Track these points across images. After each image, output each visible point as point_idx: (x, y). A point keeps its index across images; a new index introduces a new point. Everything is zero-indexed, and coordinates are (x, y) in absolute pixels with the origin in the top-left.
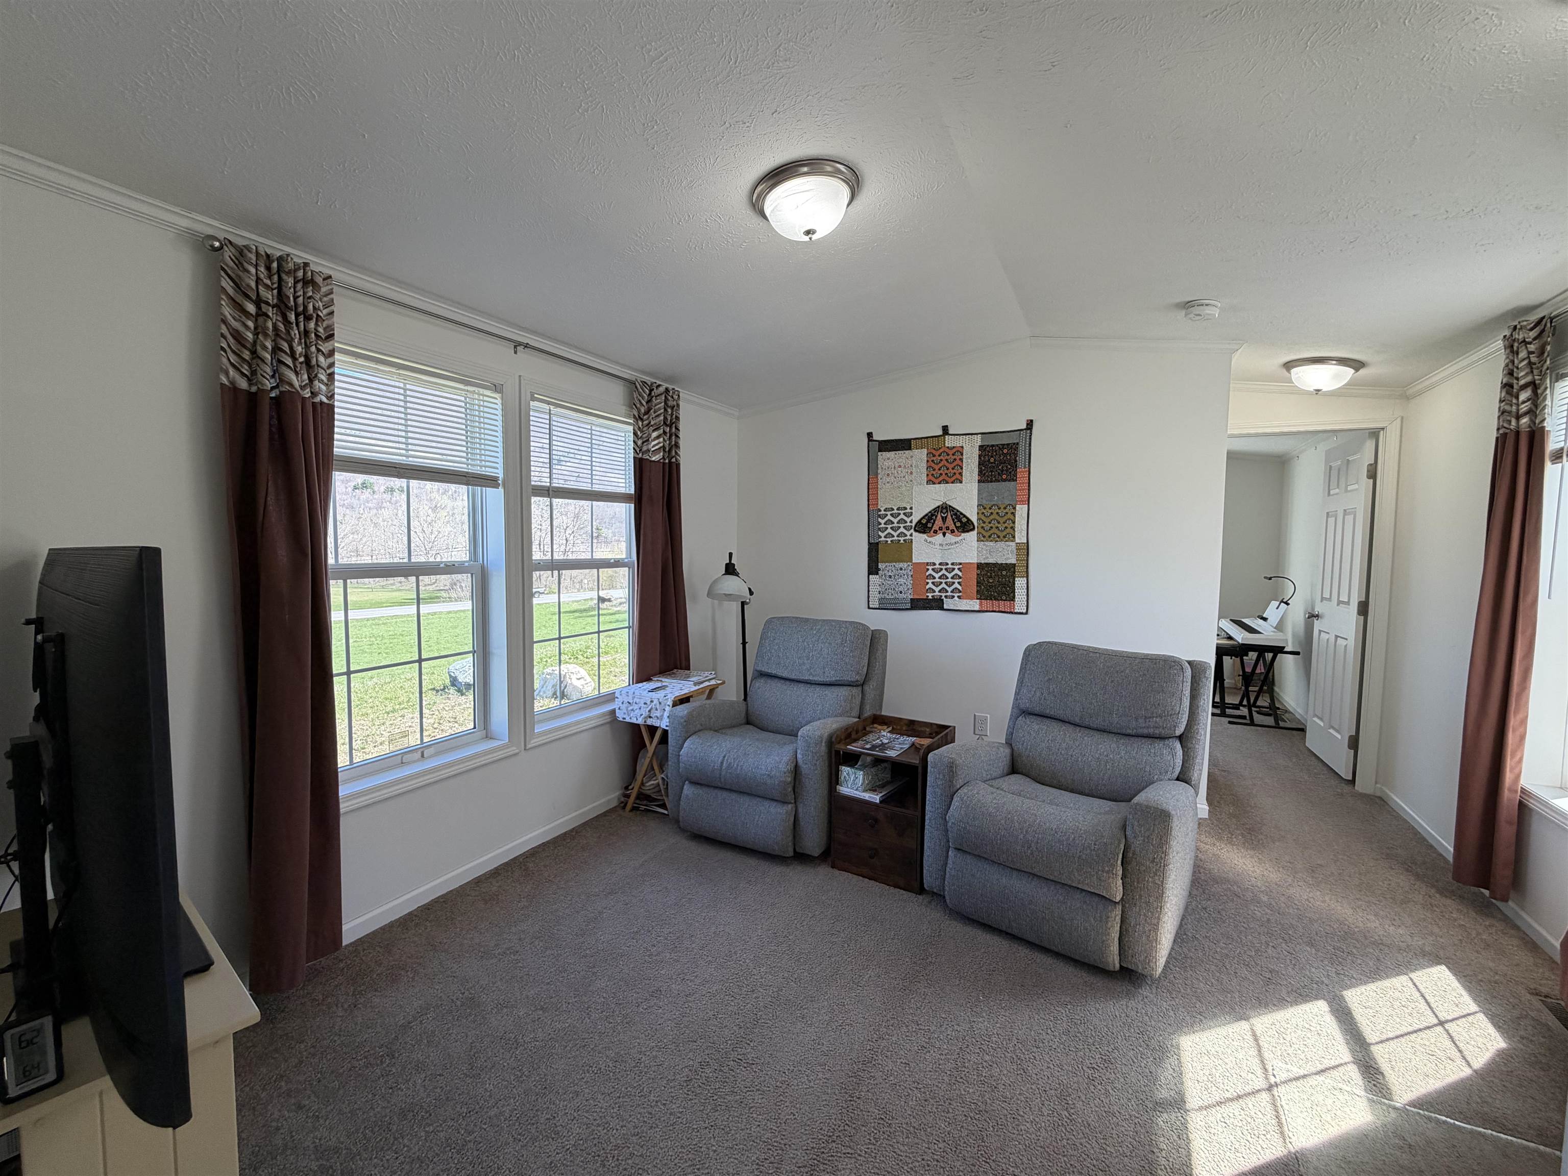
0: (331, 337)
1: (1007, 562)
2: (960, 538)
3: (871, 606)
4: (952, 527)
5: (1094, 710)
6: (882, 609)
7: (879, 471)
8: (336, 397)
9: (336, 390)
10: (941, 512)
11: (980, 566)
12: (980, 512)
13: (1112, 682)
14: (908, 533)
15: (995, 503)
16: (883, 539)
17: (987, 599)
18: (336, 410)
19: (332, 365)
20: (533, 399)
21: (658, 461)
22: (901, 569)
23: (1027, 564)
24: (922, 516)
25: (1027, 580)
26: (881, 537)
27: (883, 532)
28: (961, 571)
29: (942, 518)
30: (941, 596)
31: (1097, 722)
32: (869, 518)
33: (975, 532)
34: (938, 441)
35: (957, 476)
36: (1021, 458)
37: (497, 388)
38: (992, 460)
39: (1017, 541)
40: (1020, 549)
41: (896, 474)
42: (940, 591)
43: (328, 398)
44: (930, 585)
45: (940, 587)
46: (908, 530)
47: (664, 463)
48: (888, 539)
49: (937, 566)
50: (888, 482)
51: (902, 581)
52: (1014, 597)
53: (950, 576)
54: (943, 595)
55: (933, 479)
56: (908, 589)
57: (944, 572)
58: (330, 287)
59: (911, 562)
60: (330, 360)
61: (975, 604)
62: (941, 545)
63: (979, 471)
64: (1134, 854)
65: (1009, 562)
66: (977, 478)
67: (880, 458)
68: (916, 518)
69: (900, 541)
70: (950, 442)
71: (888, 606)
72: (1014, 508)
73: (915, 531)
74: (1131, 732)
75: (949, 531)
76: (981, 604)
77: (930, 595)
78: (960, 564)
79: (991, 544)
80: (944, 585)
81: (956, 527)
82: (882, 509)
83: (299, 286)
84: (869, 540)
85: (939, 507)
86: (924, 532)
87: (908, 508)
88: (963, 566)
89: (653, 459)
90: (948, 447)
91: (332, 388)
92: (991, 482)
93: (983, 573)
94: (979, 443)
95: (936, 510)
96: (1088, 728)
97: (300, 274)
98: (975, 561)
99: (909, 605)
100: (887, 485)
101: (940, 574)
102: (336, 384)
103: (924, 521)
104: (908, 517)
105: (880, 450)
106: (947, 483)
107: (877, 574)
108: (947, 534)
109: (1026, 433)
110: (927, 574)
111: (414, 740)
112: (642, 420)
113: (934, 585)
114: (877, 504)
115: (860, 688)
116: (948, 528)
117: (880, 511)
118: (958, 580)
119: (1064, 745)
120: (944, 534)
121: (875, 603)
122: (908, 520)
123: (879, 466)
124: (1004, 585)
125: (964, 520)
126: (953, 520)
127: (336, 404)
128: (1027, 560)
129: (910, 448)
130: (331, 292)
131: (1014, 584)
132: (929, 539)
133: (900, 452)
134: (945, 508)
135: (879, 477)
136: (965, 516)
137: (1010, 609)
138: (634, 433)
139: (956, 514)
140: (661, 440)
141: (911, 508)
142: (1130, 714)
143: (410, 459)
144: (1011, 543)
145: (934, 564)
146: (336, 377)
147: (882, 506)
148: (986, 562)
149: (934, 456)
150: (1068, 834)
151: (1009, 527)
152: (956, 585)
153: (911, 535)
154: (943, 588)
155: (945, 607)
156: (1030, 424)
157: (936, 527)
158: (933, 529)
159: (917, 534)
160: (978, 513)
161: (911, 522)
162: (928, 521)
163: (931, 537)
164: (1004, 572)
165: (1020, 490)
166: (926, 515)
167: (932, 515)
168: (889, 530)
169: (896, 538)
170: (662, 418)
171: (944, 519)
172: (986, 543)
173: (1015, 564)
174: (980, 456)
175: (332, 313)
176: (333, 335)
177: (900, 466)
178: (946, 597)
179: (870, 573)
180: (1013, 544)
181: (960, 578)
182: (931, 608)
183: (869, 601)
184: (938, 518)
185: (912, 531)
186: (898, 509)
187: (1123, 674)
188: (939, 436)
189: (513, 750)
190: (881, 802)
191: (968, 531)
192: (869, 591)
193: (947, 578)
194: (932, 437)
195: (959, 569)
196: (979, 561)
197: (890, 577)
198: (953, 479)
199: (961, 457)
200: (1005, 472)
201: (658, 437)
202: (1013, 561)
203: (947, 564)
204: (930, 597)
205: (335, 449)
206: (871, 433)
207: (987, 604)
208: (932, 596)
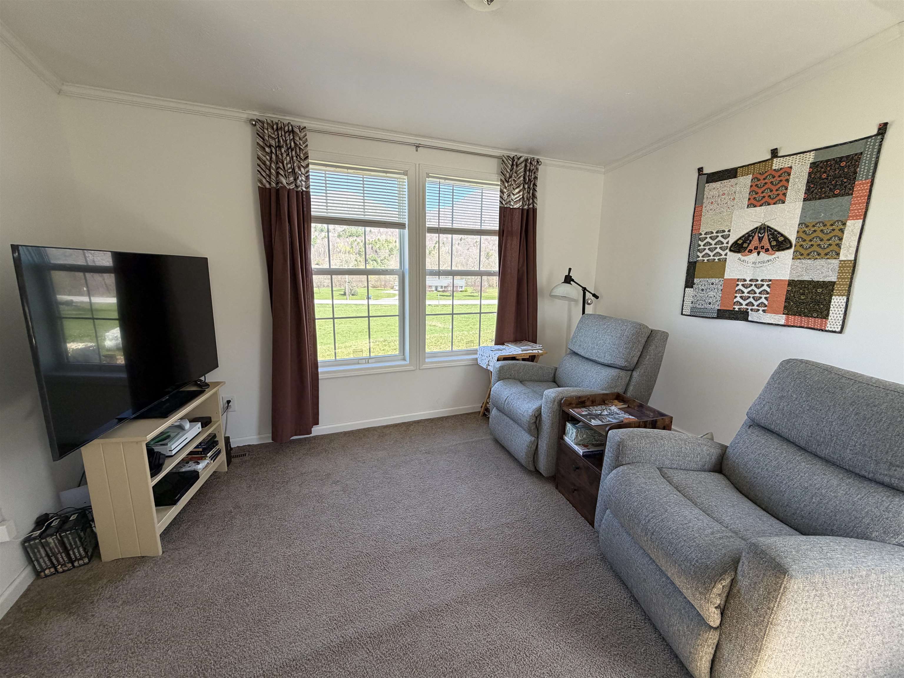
0: (307, 158)
1: (826, 280)
2: (773, 256)
3: (684, 313)
4: (767, 246)
5: (824, 438)
6: (692, 316)
7: (705, 200)
8: (311, 187)
9: (311, 184)
10: (759, 232)
11: (791, 283)
12: (801, 231)
13: (857, 414)
14: (723, 253)
15: (820, 220)
16: (701, 258)
17: (795, 315)
18: (311, 193)
19: (308, 172)
20: (429, 177)
21: (518, 208)
22: (713, 284)
23: (851, 282)
24: (738, 237)
25: (848, 299)
26: (699, 257)
27: (701, 252)
28: (769, 287)
29: (759, 238)
30: (747, 309)
31: (824, 452)
32: (691, 241)
33: (792, 251)
34: (765, 165)
35: (781, 197)
36: (863, 169)
37: (405, 173)
38: (824, 176)
39: (842, 257)
40: (843, 267)
41: (719, 202)
42: (747, 305)
43: (306, 188)
44: (738, 299)
45: (748, 301)
46: (724, 250)
47: (523, 209)
48: (705, 259)
49: (748, 282)
50: (711, 210)
51: (711, 294)
52: (828, 315)
53: (758, 291)
54: (750, 308)
55: (755, 202)
56: (717, 301)
57: (753, 287)
58: (305, 133)
59: (723, 278)
60: (307, 169)
61: (781, 319)
62: (753, 263)
63: (806, 190)
64: (738, 592)
65: (827, 279)
66: (802, 196)
67: (706, 189)
68: (732, 240)
69: (715, 259)
70: (777, 164)
71: (698, 314)
72: (844, 224)
73: (731, 250)
74: (866, 474)
75: (764, 250)
76: (787, 320)
77: (737, 308)
78: (770, 280)
79: (809, 261)
80: (751, 300)
81: (771, 246)
82: (703, 233)
83: (287, 135)
84: (689, 259)
85: (757, 228)
86: (739, 252)
87: (727, 230)
88: (772, 283)
89: (515, 207)
90: (775, 170)
91: (308, 183)
92: (820, 199)
93: (794, 290)
94: (811, 160)
95: (754, 231)
96: (816, 455)
97: (286, 128)
98: (787, 278)
99: (715, 315)
100: (710, 212)
101: (749, 289)
102: (311, 180)
103: (740, 242)
104: (725, 238)
105: (707, 182)
106: (769, 204)
107: (692, 287)
108: (761, 253)
109: (876, 140)
110: (737, 289)
111: (366, 354)
112: (508, 182)
113: (742, 299)
114: (700, 229)
115: (629, 373)
116: (762, 248)
117: (701, 234)
118: (765, 296)
119: (774, 463)
120: (759, 253)
121: (687, 311)
122: (725, 241)
123: (705, 196)
124: (818, 303)
125: (781, 239)
126: (769, 239)
127: (311, 190)
128: (852, 278)
129: (735, 177)
130: (306, 135)
131: (830, 302)
132: (743, 258)
133: (725, 181)
134: (764, 229)
135: (704, 205)
136: (782, 235)
137: (821, 326)
138: (500, 191)
139: (773, 234)
140: (521, 193)
141: (729, 231)
142: (869, 455)
143: (366, 217)
144: (834, 261)
145: (745, 280)
146: (311, 177)
147: (703, 231)
148: (800, 279)
149: (759, 180)
150: (681, 539)
151: (834, 244)
152: (763, 300)
153: (726, 255)
154: (750, 302)
155: (750, 318)
156: (883, 129)
157: (751, 247)
158: (749, 248)
159: (732, 253)
160: (798, 232)
161: (727, 243)
162: (744, 242)
163: (745, 256)
164: (820, 290)
165: (855, 204)
166: (743, 236)
167: (749, 236)
168: (707, 251)
169: (712, 257)
170: (522, 179)
171: (760, 239)
172: (803, 261)
173: (835, 283)
174: (810, 174)
175: (307, 146)
176: (308, 156)
177: (724, 194)
178: (752, 310)
179: (687, 286)
180: (835, 263)
181: (768, 293)
182: (736, 319)
183: (682, 309)
184: (754, 239)
185: (728, 251)
186: (717, 232)
187: (875, 409)
188: (767, 160)
189: (412, 368)
190: (583, 456)
191: (783, 250)
192: (683, 301)
193: (755, 293)
194: (760, 162)
195: (768, 285)
196: (791, 279)
197: (703, 290)
198: (775, 200)
199: (787, 177)
200: (838, 187)
201: (519, 192)
202: (834, 279)
203: (757, 281)
204: (737, 309)
205: (312, 213)
206: (702, 168)
207: (797, 320)
208: (739, 309)
